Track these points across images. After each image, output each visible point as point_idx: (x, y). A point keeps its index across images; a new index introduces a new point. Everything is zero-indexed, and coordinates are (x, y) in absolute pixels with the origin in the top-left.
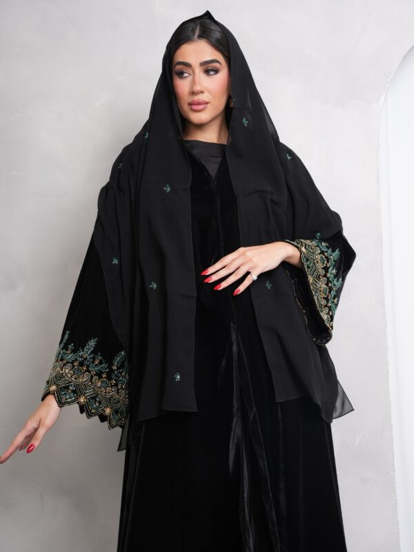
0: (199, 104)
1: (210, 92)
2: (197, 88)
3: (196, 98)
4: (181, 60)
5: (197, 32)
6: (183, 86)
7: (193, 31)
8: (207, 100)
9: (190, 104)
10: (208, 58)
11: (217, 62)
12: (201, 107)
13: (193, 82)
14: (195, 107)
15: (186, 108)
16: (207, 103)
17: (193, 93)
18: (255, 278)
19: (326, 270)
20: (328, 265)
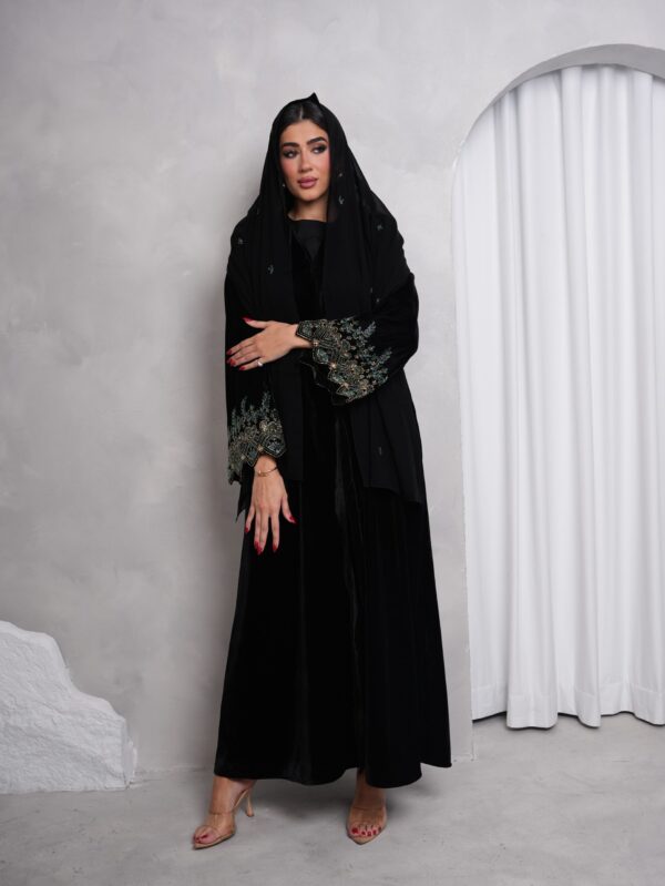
0: (308, 181)
1: (318, 169)
2: (306, 166)
3: (306, 175)
4: (288, 141)
5: (301, 113)
6: (291, 165)
7: (297, 113)
8: (315, 176)
9: (299, 182)
10: (313, 137)
11: (323, 139)
12: (310, 184)
13: (302, 161)
14: (305, 185)
15: (295, 185)
16: (316, 179)
17: (302, 171)
18: (260, 364)
19: (353, 353)
20: (354, 348)
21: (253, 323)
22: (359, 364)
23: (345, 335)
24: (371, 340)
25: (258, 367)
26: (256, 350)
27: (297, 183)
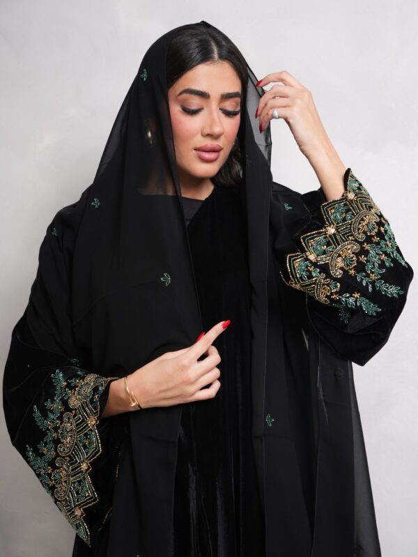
2: (217, 130)
8: (221, 145)
11: (240, 94)
16: (221, 150)
27: (194, 151)
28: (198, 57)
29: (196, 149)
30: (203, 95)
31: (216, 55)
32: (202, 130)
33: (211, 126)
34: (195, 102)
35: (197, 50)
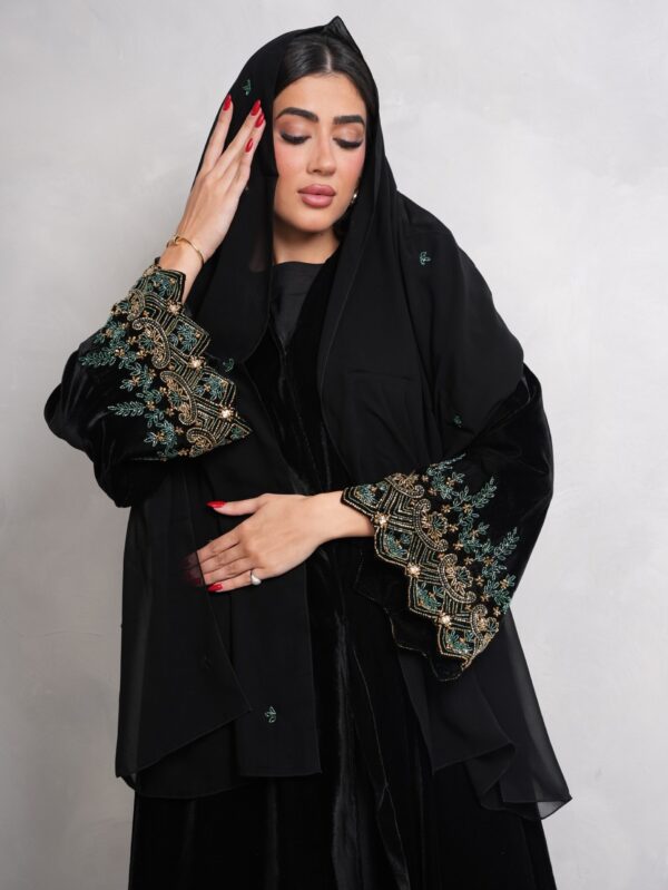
0: (321, 193)
8: (335, 187)
9: (302, 192)
11: (358, 119)
12: (322, 200)
14: (312, 199)
17: (315, 172)
18: (256, 581)
19: (451, 538)
20: (454, 528)
21: (228, 508)
22: (460, 563)
23: (437, 503)
24: (484, 515)
25: (251, 587)
26: (246, 555)
27: (297, 194)
28: (303, 67)
29: (300, 192)
30: (310, 117)
31: (329, 66)
32: (309, 165)
33: (319, 159)
34: (299, 127)
35: (304, 58)
